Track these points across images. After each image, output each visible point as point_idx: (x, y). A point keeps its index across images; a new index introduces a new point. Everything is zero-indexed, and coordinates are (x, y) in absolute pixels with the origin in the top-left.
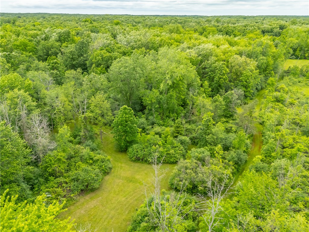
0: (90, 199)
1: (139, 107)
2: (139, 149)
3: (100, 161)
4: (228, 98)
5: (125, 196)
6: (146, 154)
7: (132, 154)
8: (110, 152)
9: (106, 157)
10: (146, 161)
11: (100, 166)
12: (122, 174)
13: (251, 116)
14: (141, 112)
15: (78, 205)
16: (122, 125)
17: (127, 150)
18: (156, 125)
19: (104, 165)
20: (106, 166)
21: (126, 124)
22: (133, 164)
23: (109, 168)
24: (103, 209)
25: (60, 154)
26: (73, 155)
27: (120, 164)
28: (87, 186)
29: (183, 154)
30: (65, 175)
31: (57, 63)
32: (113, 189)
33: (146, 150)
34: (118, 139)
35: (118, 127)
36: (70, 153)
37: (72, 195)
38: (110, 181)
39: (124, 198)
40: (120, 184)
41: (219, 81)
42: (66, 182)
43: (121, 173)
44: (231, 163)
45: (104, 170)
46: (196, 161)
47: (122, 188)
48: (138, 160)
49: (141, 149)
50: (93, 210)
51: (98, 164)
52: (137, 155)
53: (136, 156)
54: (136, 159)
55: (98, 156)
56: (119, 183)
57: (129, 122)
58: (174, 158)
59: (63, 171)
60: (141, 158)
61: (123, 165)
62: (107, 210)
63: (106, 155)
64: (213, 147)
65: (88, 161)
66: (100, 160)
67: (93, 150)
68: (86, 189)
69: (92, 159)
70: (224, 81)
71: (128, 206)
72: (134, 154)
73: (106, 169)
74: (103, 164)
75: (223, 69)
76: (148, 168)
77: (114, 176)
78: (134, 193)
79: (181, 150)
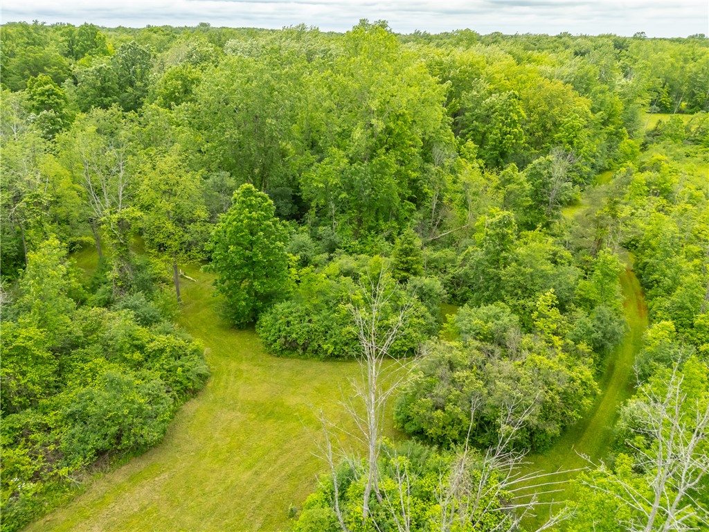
0: (130, 480)
1: (290, 205)
2: (294, 314)
3: (168, 354)
4: (539, 175)
5: (251, 466)
6: (316, 331)
7: (273, 330)
8: (204, 330)
9: (190, 341)
10: (316, 352)
11: (168, 371)
12: (240, 394)
13: (614, 216)
14: (295, 220)
15: (82, 503)
16: (239, 244)
17: (258, 322)
18: (340, 250)
19: (182, 366)
20: (188, 370)
21: (251, 240)
22: (275, 362)
23: (199, 375)
24: (172, 517)
25: (24, 333)
26: (78, 338)
27: (233, 365)
28: (118, 437)
29: (430, 327)
30: (44, 401)
31: (56, 94)
32: (213, 444)
33: (315, 318)
34: (230, 289)
35: (228, 249)
36: (70, 333)
37: (63, 472)
38: (201, 419)
39: (249, 473)
40: (235, 425)
41: (501, 142)
42: (46, 425)
43: (237, 392)
44: (583, 346)
45: (181, 383)
46: (477, 343)
47: (242, 438)
48: (290, 348)
49: (300, 316)
50: (135, 521)
51: (163, 364)
52: (289, 333)
53: (285, 337)
54: (284, 347)
55: (163, 337)
56: (232, 421)
57: (262, 233)
58: (404, 340)
59: (37, 389)
60: (301, 342)
61: (244, 366)
62: (188, 518)
63: (189, 336)
64: (522, 302)
65: (128, 356)
66: (168, 350)
67: (146, 321)
68: (115, 448)
69: (141, 348)
70: (514, 141)
71: (262, 501)
72: (280, 331)
73: (188, 379)
74: (179, 362)
75: (511, 111)
76: (323, 372)
77: (215, 402)
78: (281, 454)
79: (422, 316)
